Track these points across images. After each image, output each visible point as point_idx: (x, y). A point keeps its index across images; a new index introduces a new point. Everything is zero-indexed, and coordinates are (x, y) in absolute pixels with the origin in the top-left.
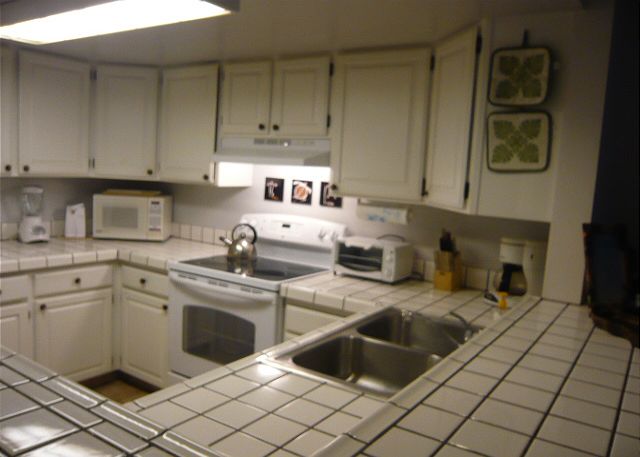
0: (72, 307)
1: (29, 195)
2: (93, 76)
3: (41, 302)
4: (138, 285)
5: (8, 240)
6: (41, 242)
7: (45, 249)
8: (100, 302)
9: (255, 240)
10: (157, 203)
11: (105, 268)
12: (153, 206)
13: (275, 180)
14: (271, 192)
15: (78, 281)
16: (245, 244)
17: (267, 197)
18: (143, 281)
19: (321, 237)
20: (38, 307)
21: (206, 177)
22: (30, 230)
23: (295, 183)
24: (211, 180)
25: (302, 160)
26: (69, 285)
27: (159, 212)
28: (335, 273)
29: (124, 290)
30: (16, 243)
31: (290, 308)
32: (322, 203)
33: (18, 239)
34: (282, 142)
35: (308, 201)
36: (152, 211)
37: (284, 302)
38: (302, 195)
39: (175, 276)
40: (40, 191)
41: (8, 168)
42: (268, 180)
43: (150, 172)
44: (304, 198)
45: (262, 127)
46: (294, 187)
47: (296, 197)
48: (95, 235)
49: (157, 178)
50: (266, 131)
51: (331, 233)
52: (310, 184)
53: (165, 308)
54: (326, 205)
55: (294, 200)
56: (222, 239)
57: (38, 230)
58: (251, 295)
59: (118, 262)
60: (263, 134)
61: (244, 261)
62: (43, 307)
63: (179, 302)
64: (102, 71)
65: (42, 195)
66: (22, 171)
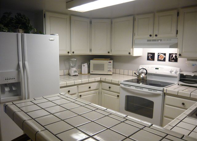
0: (88, 96)
1: (72, 61)
2: (91, 23)
3: (80, 94)
4: (108, 89)
5: (66, 75)
6: (76, 75)
7: (77, 77)
8: (95, 94)
9: (146, 74)
10: (111, 62)
11: (97, 83)
12: (109, 63)
13: (151, 54)
14: (150, 57)
15: (90, 87)
16: (143, 75)
17: (148, 59)
18: (110, 87)
19: (171, 72)
20: (79, 96)
21: (130, 53)
22: (73, 72)
23: (159, 54)
24: (131, 54)
25: (169, 46)
26: (87, 89)
27: (111, 65)
28: (178, 84)
29: (102, 90)
30: (68, 76)
31: (167, 96)
32: (169, 61)
33: (69, 74)
34: (158, 40)
35: (164, 60)
36: (109, 65)
37: (165, 94)
38: (162, 58)
39: (122, 86)
40: (76, 59)
41: (68, 52)
42: (148, 53)
43: (109, 52)
44: (163, 59)
45: (151, 36)
46: (158, 56)
47: (160, 59)
48: (91, 73)
49: (110, 54)
50: (152, 37)
51: (175, 71)
52: (165, 54)
53: (118, 96)
54: (171, 61)
55: (158, 60)
56: (135, 73)
57: (75, 71)
58: (152, 92)
59: (100, 82)
60: (151, 38)
61: (143, 81)
62: (80, 96)
63: (124, 94)
64: (93, 21)
65: (76, 61)
66: (72, 53)
